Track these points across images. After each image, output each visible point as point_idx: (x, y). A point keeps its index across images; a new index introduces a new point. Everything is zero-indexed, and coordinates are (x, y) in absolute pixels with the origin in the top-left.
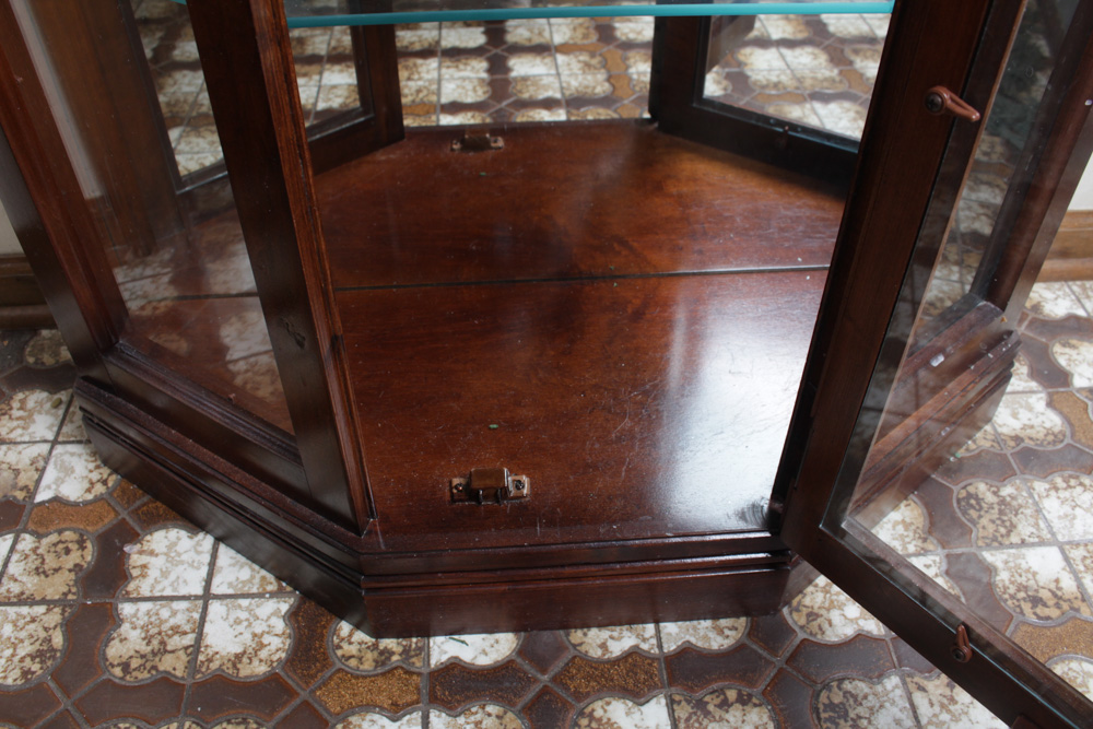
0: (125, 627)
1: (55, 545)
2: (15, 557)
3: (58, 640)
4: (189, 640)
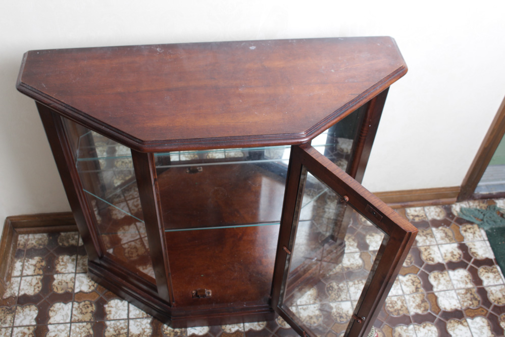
0: (108, 328)
1: (84, 305)
2: (74, 309)
3: (92, 332)
4: (126, 331)
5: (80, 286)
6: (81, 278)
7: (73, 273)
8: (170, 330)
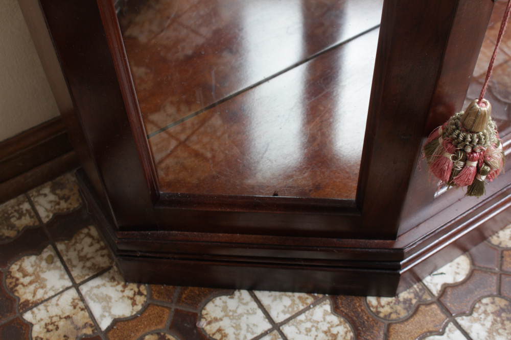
5: (107, 309)
6: (95, 291)
7: (68, 288)
8: (389, 304)
